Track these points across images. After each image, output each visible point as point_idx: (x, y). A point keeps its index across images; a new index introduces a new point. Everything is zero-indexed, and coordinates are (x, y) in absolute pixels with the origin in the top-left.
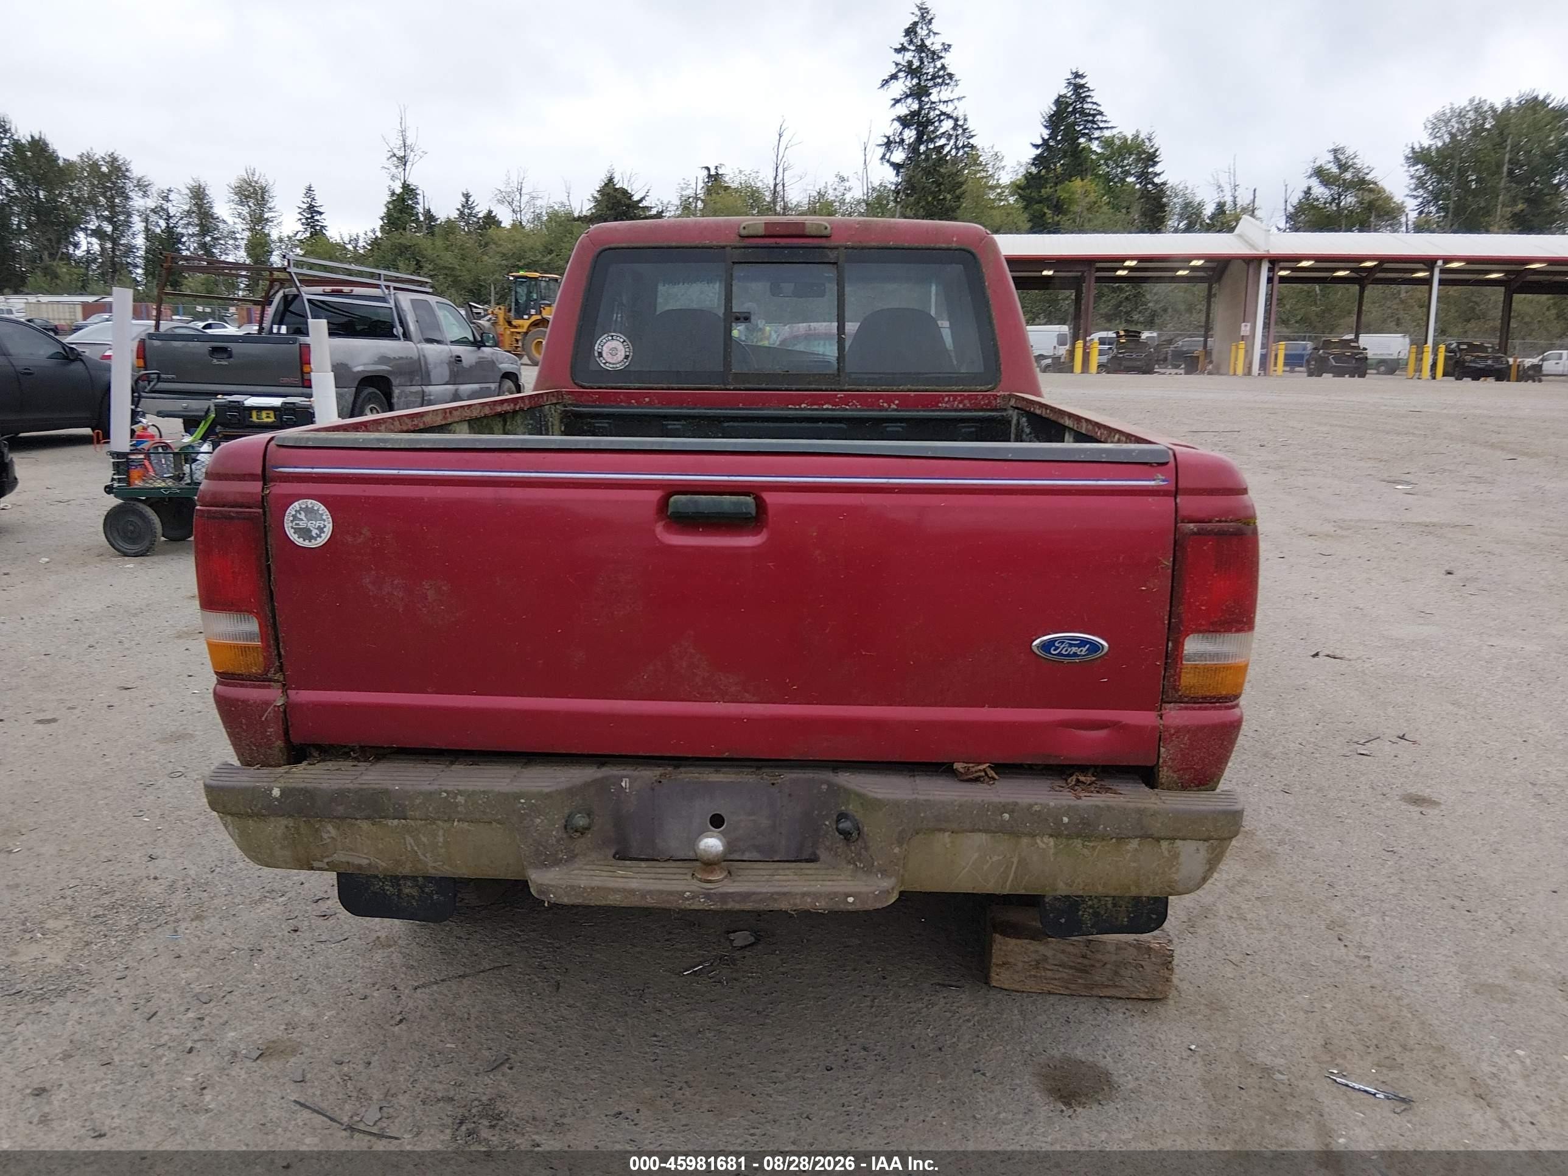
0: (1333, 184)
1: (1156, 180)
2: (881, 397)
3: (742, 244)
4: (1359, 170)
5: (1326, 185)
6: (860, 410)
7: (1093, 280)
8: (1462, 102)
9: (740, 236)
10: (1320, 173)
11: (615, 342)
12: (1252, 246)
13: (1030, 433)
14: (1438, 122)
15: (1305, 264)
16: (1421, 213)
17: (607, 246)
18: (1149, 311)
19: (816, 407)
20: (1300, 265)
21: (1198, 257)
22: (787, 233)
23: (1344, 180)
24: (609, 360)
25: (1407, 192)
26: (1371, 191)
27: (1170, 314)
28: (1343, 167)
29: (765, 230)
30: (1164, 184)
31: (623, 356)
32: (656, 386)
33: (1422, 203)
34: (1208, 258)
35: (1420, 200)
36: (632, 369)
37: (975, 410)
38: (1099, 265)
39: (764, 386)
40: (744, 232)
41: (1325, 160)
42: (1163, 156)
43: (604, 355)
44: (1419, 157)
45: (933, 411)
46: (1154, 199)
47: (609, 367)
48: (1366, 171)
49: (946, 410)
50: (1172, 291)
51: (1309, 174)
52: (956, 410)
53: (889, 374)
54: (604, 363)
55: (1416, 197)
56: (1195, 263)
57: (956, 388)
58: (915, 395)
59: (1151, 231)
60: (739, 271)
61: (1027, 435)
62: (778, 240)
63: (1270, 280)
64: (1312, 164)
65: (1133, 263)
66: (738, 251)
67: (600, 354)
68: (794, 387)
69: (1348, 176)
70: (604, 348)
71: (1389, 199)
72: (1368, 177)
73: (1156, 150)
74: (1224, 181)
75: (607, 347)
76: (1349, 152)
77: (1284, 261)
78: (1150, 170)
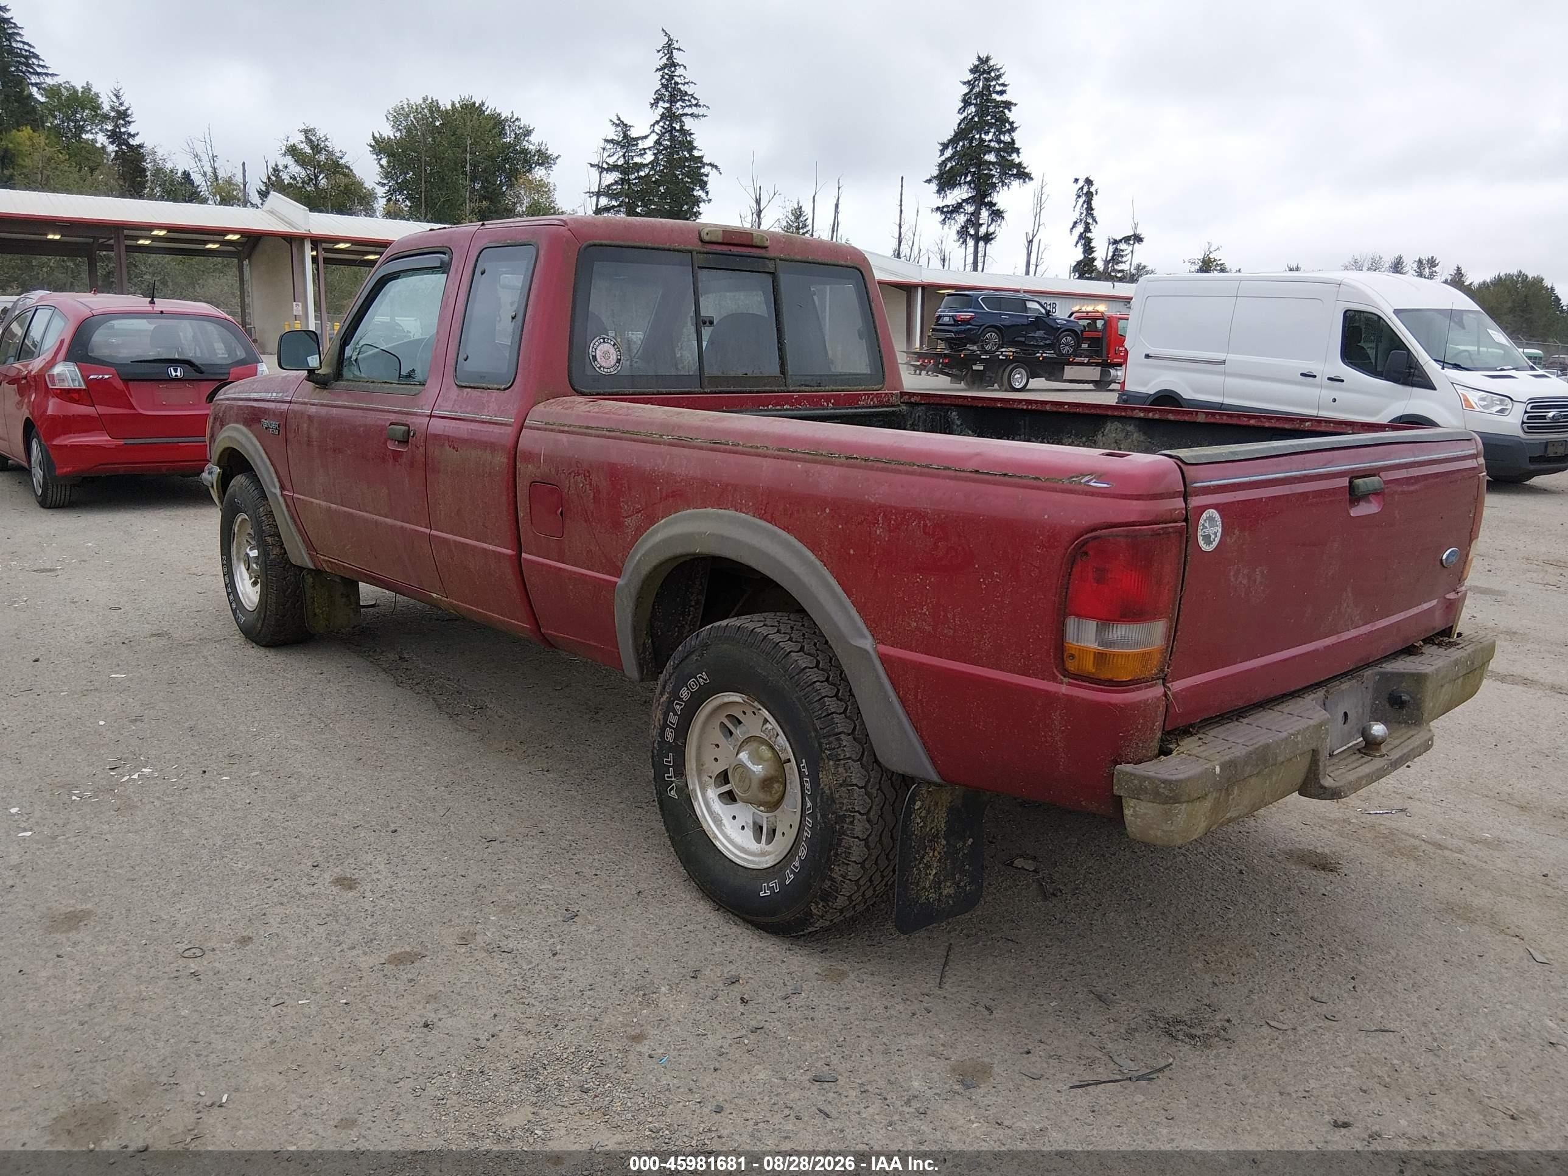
0: (309, 164)
1: (132, 142)
2: (823, 397)
3: (702, 250)
4: (331, 153)
5: (302, 165)
6: (810, 410)
7: (123, 248)
8: (417, 100)
9: (702, 241)
10: (292, 151)
11: (606, 344)
12: (291, 225)
13: (961, 424)
14: (398, 116)
15: (342, 246)
16: (389, 200)
17: (591, 242)
18: (146, 284)
19: (779, 407)
20: (337, 246)
21: (234, 231)
22: (739, 242)
23: (319, 162)
24: (603, 364)
25: (378, 179)
26: (345, 175)
27: (171, 288)
28: (316, 148)
29: (724, 237)
30: (141, 146)
31: (615, 360)
32: (647, 390)
33: (389, 191)
34: (244, 233)
35: (387, 188)
36: (622, 373)
37: (882, 407)
38: (126, 232)
39: (732, 389)
40: (706, 238)
41: (298, 139)
42: (136, 114)
43: (599, 360)
44: (380, 146)
45: (856, 408)
46: (132, 162)
47: (603, 371)
48: (339, 154)
49: (863, 407)
50: (168, 263)
51: (283, 152)
52: (870, 407)
53: (817, 376)
54: (599, 368)
55: (383, 185)
56: (230, 237)
57: (861, 388)
58: (845, 395)
59: (132, 197)
60: (703, 275)
61: (958, 426)
62: (731, 248)
63: (315, 260)
64: (285, 143)
65: (162, 233)
66: (701, 256)
67: (595, 357)
68: (755, 389)
69: (322, 157)
70: (598, 351)
71: (361, 184)
72: (342, 161)
73: (127, 109)
74: (200, 149)
75: (600, 351)
76: (320, 134)
77: (325, 242)
78: (123, 130)
